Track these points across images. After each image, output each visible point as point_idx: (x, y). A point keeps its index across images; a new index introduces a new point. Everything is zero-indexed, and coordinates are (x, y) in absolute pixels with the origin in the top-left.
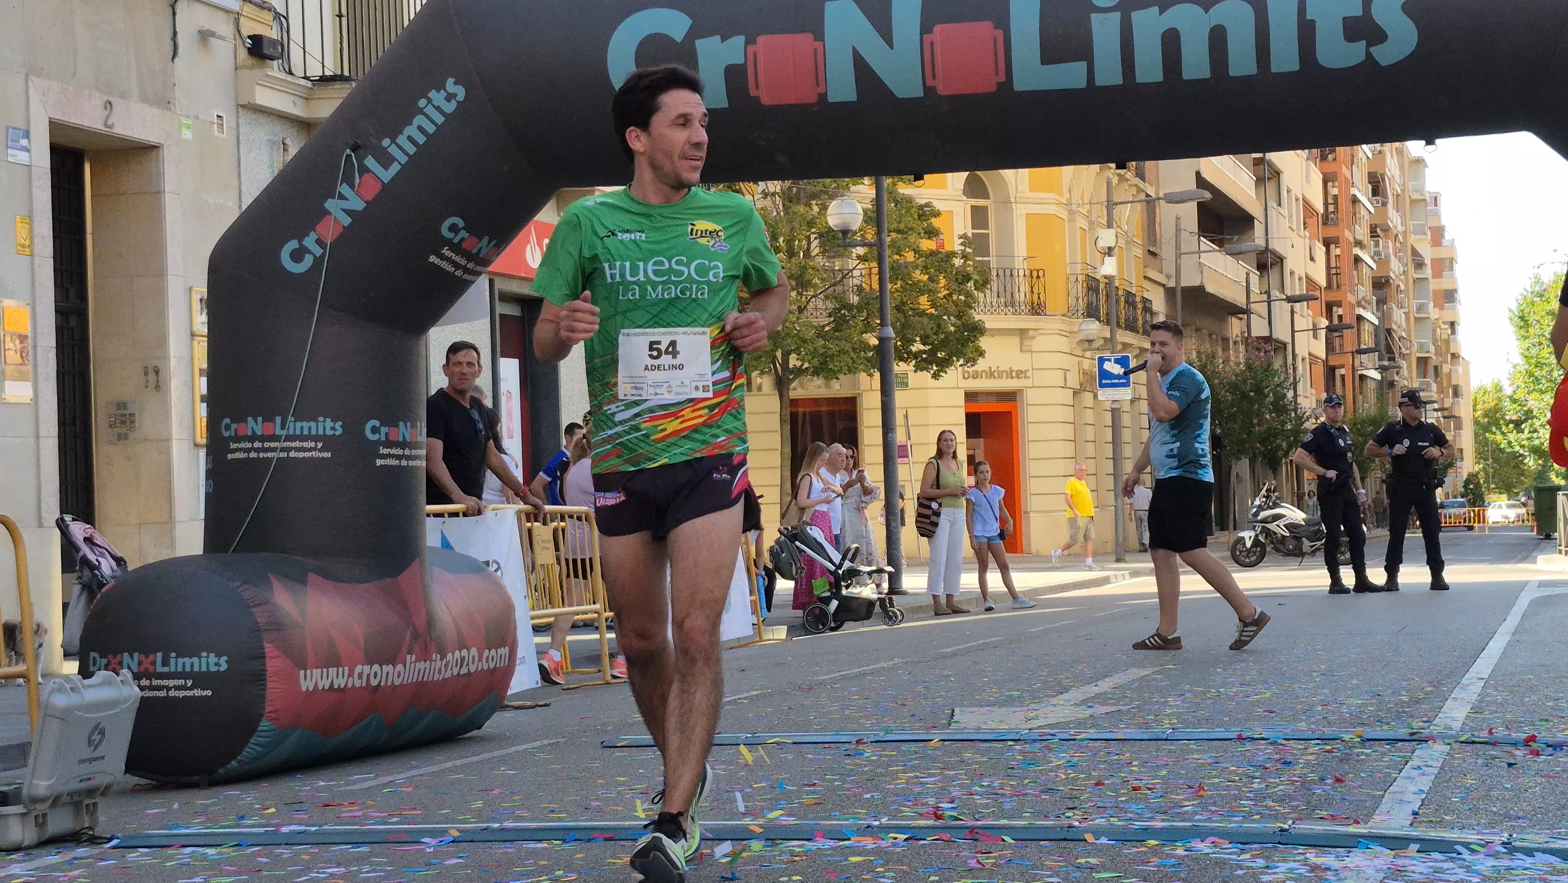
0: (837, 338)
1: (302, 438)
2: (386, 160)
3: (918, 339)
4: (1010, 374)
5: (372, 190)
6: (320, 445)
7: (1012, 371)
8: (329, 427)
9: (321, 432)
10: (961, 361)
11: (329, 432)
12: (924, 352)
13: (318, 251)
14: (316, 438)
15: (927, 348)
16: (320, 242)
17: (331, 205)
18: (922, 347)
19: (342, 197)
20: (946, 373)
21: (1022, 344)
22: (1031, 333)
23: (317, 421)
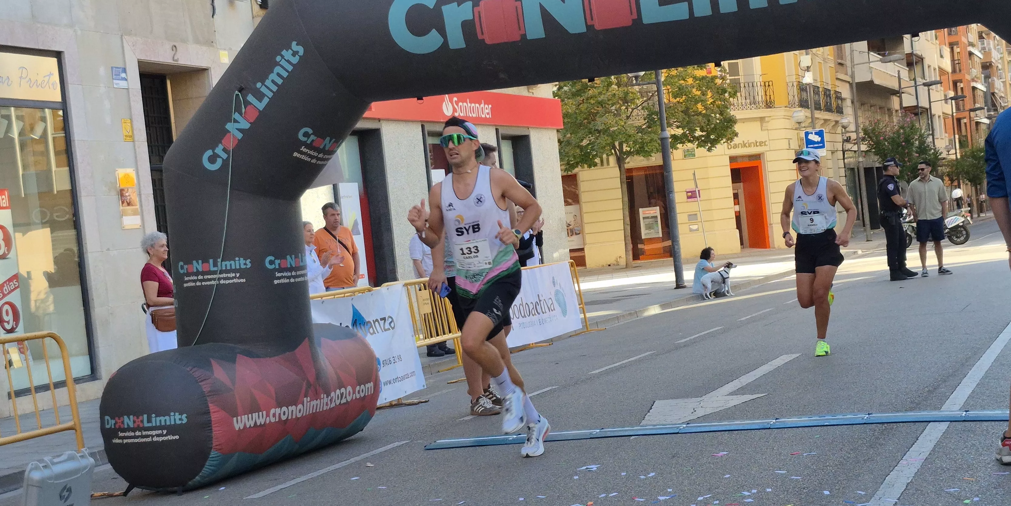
0: (650, 133)
1: (227, 271)
2: (260, 96)
3: (698, 129)
4: (756, 144)
5: (253, 116)
6: (238, 275)
7: (756, 143)
8: (243, 263)
9: (238, 267)
10: (724, 140)
11: (243, 267)
12: (702, 136)
13: (225, 156)
14: (235, 271)
15: (704, 133)
16: (225, 150)
17: (229, 126)
18: (701, 133)
19: (236, 121)
20: (716, 147)
21: (762, 126)
22: (766, 119)
23: (235, 261)
